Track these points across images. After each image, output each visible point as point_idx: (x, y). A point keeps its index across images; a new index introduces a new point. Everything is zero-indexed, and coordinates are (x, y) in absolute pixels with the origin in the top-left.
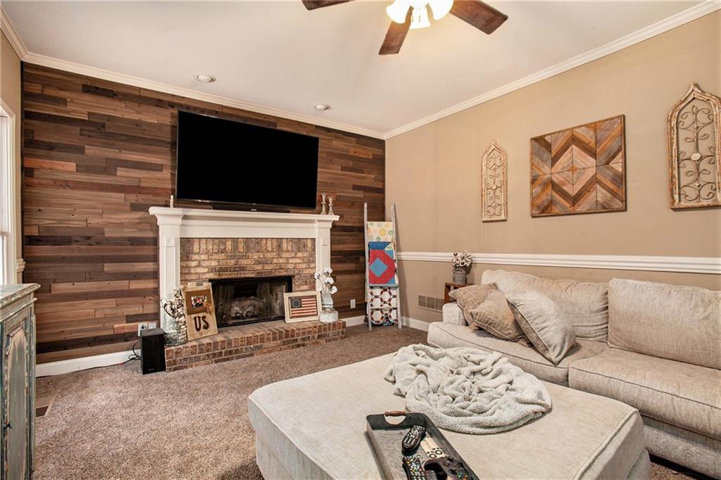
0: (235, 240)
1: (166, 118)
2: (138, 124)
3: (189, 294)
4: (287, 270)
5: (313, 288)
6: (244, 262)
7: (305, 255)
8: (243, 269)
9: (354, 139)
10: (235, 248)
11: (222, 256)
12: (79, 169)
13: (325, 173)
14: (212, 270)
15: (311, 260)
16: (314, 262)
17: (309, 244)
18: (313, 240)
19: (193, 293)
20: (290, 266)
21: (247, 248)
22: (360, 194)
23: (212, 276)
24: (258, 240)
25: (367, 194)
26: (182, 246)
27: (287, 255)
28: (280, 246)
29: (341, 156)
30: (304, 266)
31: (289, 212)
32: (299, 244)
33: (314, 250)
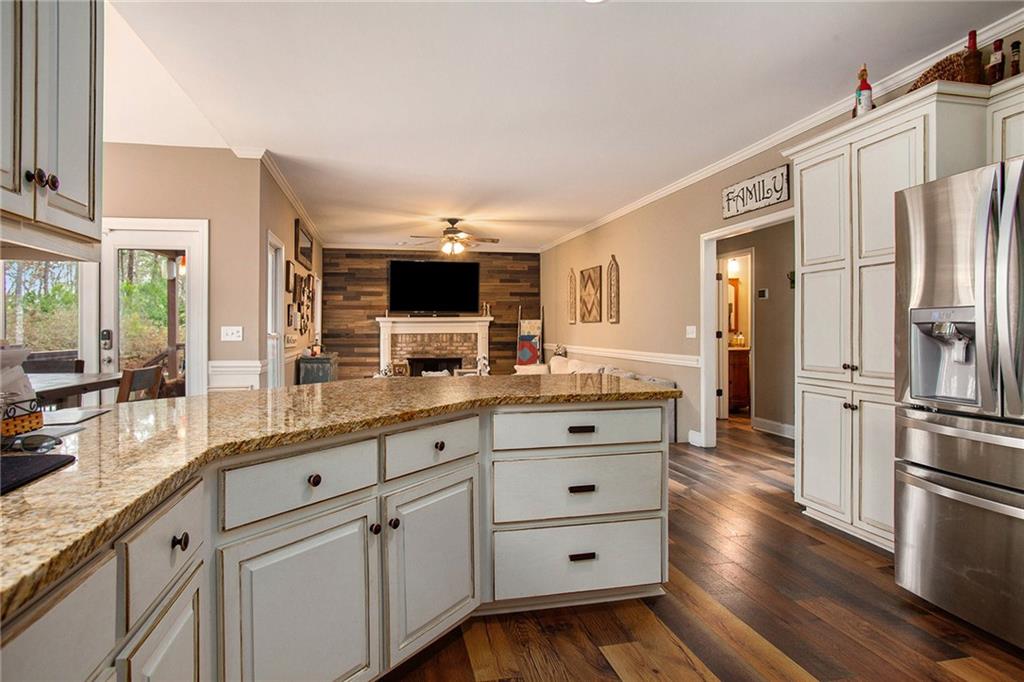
0: (423, 335)
1: (382, 265)
2: (370, 270)
3: (395, 366)
4: (457, 354)
5: (476, 367)
6: (428, 348)
7: (470, 344)
8: (427, 352)
9: (511, 257)
10: (423, 340)
11: (414, 345)
12: (345, 299)
13: (484, 286)
14: (409, 353)
15: (474, 348)
16: (476, 349)
17: (473, 336)
18: (476, 334)
19: (397, 366)
20: (459, 352)
21: (430, 340)
22: (516, 299)
23: (409, 356)
24: (437, 335)
25: (522, 298)
26: (392, 338)
27: (457, 344)
28: (452, 338)
29: (500, 272)
30: (469, 352)
31: (458, 316)
32: (466, 337)
33: (476, 341)
